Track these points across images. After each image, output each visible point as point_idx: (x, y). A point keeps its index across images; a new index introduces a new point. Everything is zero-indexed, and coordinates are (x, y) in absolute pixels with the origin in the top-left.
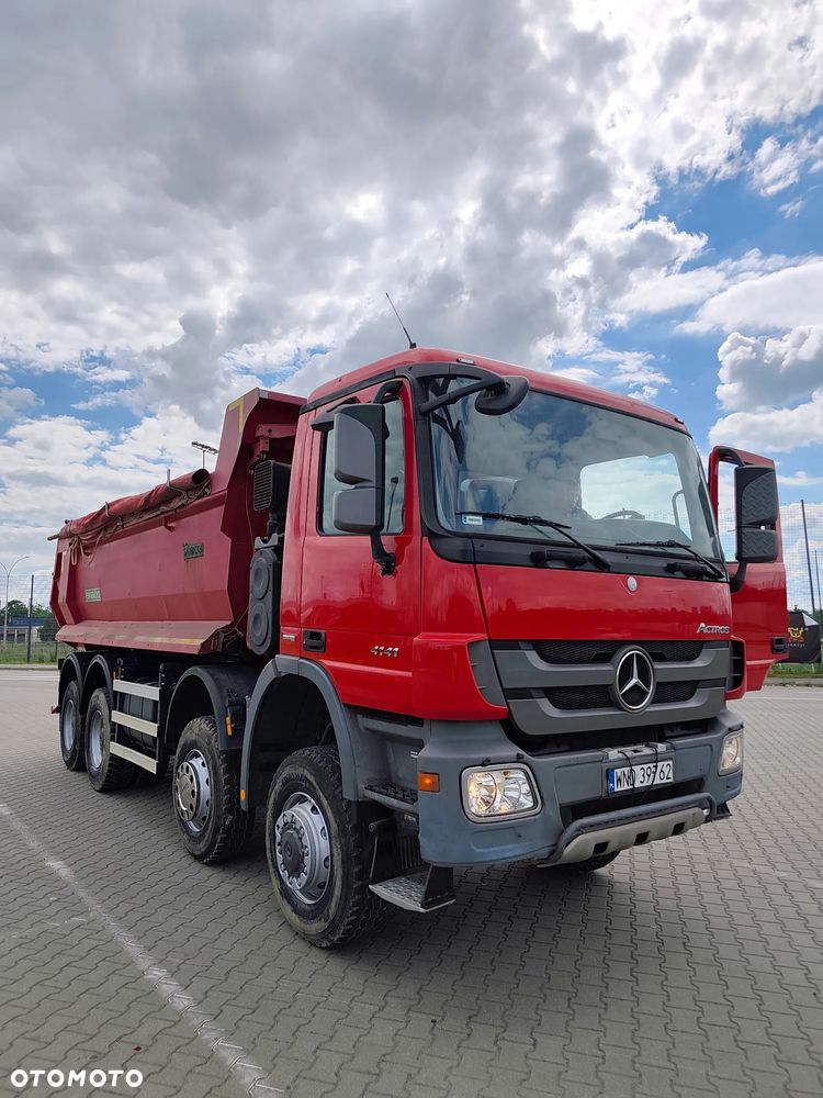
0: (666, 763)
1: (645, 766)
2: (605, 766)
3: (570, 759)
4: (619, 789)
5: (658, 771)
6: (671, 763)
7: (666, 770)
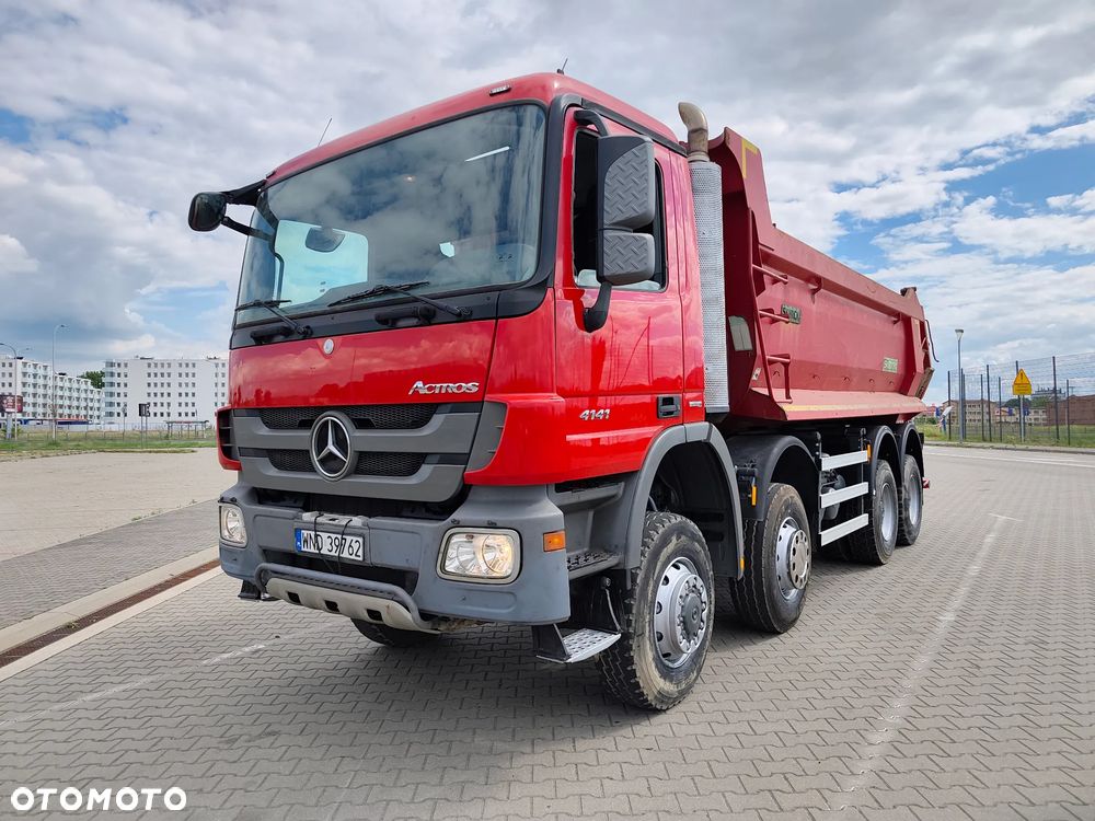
0: (355, 539)
1: (333, 536)
2: (296, 525)
3: (271, 512)
4: (305, 549)
5: (347, 545)
6: (361, 540)
7: (356, 546)
